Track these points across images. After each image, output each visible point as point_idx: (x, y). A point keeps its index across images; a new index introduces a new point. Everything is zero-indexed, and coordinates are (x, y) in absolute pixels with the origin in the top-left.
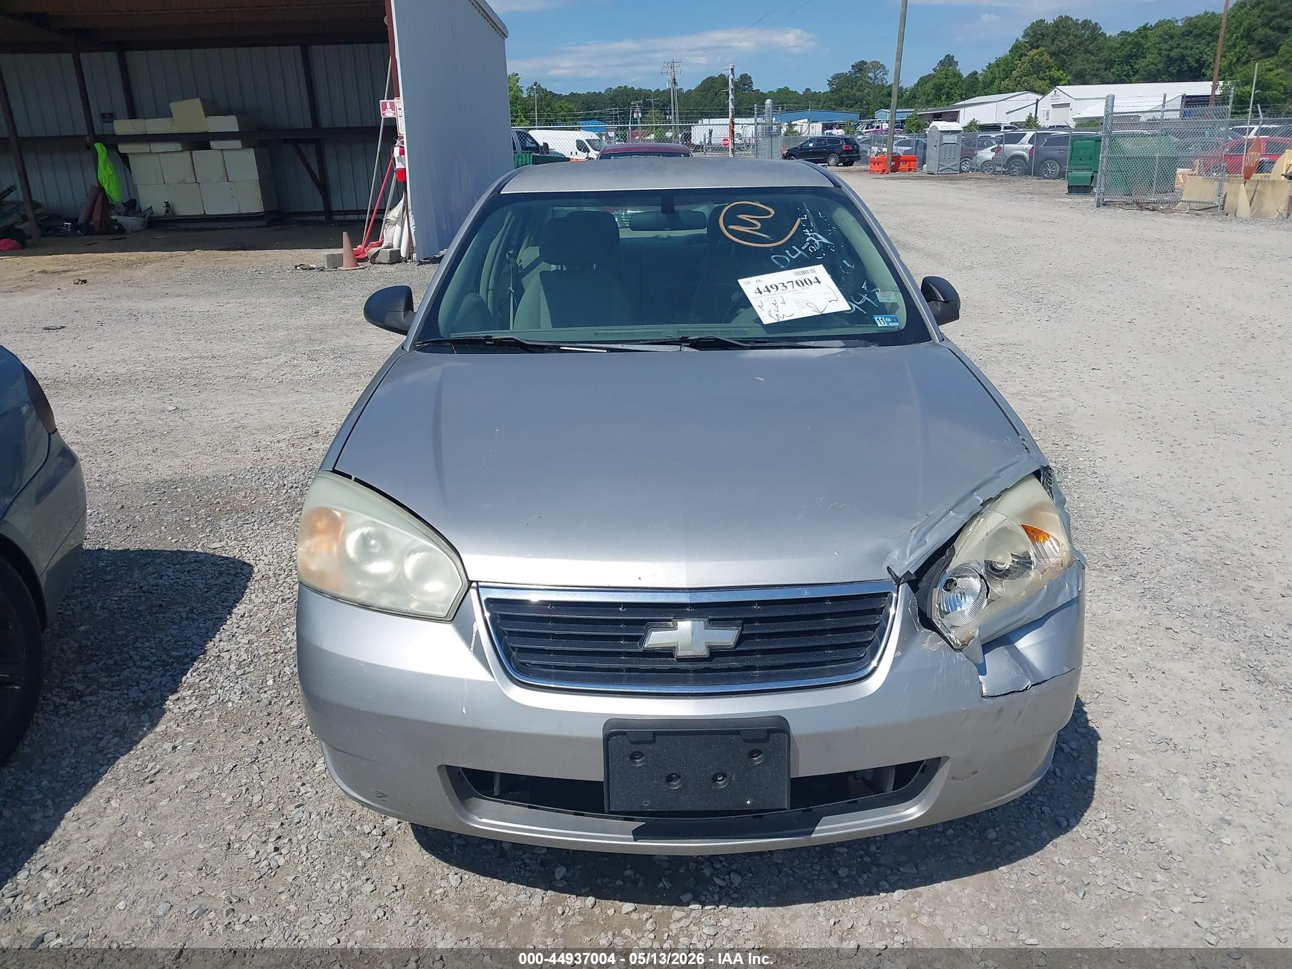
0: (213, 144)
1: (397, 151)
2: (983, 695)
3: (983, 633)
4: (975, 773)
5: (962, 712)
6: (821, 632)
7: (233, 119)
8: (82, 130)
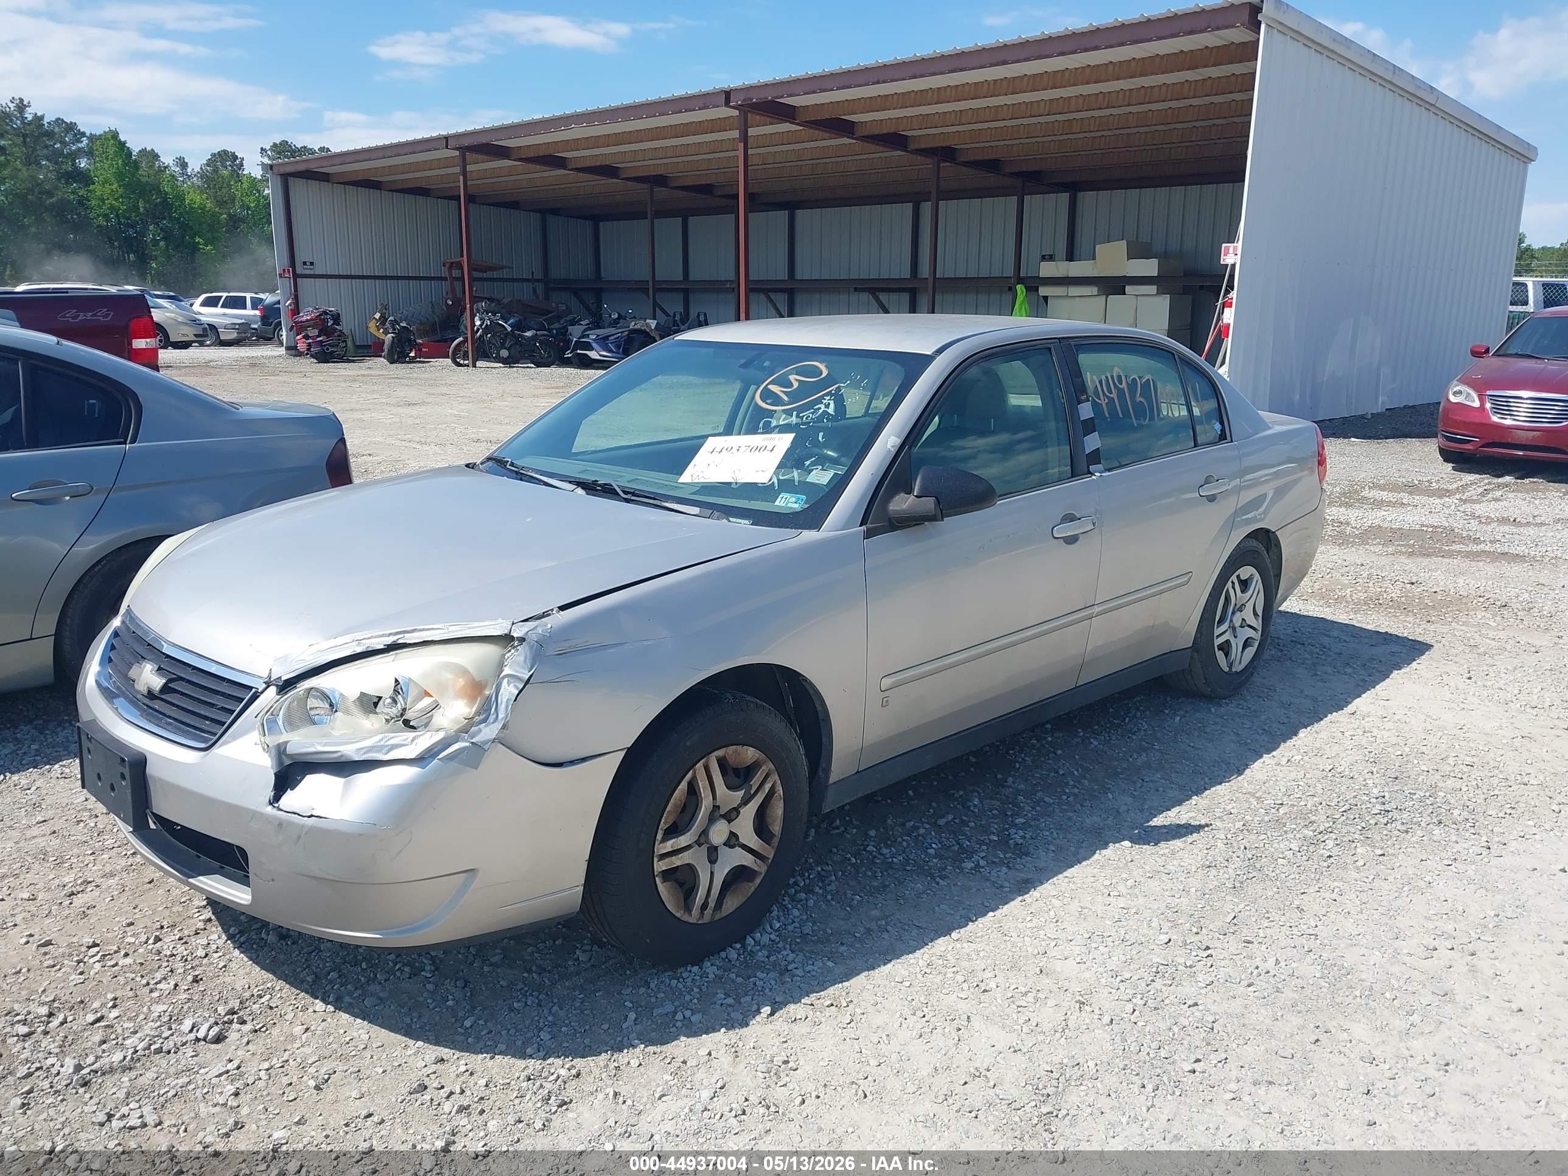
0: (1128, 289)
2: (271, 804)
3: (290, 750)
4: (273, 880)
5: (248, 810)
6: (212, 705)
7: (1154, 262)
8: (1009, 272)
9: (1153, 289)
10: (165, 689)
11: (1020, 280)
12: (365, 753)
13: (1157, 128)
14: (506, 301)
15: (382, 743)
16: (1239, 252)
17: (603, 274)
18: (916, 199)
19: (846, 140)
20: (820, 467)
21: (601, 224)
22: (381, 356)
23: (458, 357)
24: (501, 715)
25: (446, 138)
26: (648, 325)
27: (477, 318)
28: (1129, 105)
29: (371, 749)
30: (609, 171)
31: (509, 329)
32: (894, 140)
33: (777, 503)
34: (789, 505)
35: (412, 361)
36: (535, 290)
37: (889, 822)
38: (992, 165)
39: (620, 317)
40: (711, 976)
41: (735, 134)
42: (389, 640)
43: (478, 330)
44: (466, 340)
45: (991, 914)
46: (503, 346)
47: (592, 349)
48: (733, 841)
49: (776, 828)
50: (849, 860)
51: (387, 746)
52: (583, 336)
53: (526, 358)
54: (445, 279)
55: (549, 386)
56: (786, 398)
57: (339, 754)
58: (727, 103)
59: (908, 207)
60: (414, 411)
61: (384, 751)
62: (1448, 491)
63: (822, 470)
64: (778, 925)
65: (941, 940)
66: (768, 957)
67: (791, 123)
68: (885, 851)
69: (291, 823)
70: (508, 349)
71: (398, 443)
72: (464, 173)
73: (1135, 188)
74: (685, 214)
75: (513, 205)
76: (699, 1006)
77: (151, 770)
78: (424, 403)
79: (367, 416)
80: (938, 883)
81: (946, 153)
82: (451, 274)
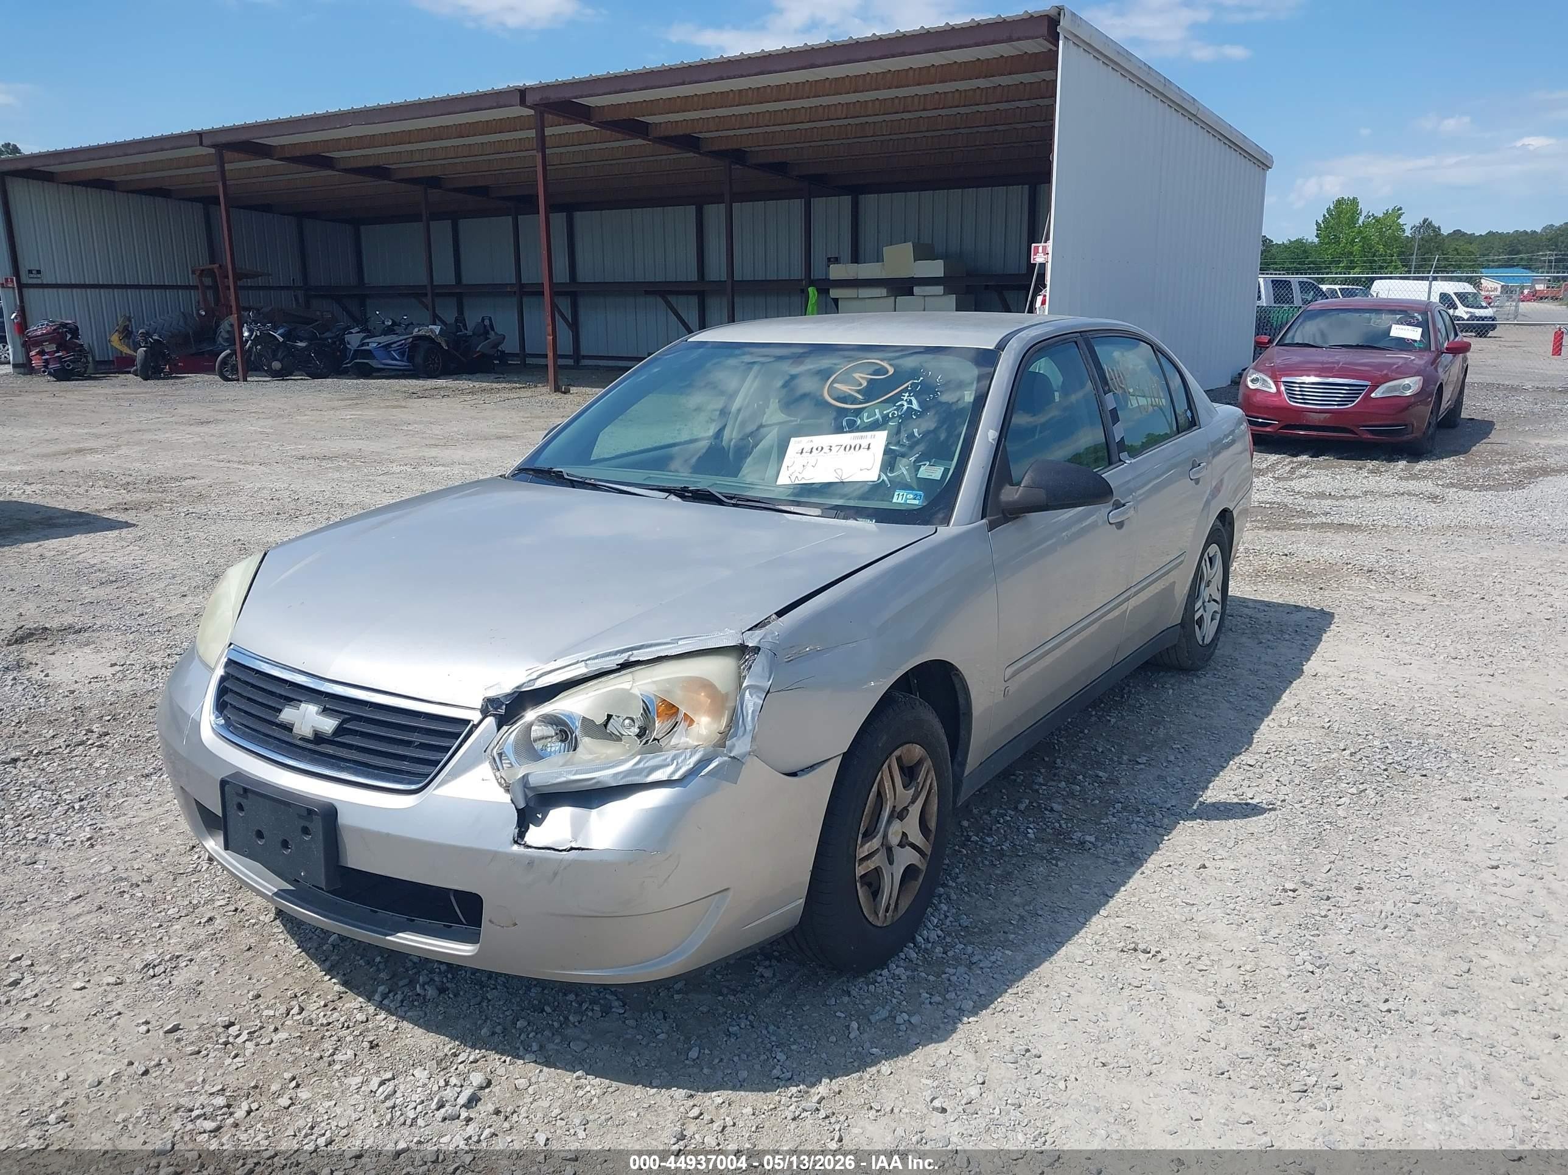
0: (916, 290)
1: (1039, 299)
2: (516, 842)
3: (533, 781)
4: (515, 924)
5: (489, 851)
6: (409, 743)
7: (940, 263)
8: (798, 273)
9: (940, 289)
10: (339, 731)
11: (812, 283)
12: (622, 779)
13: (944, 132)
14: (266, 310)
15: (641, 765)
16: (1050, 250)
17: (366, 281)
18: (699, 200)
19: (639, 142)
20: (928, 463)
21: (362, 228)
22: (129, 372)
23: (228, 373)
24: (749, 727)
25: (200, 134)
26: (432, 331)
27: (245, 329)
28: (924, 110)
29: (629, 773)
30: (379, 172)
31: (281, 339)
32: (688, 142)
33: (895, 500)
34: (908, 502)
35: (167, 377)
36: (296, 296)
37: (975, 811)
38: (780, 168)
39: (394, 323)
40: (904, 977)
41: (532, 133)
42: (621, 659)
43: (247, 341)
44: (234, 352)
45: (1123, 889)
46: (275, 359)
47: (374, 358)
48: (904, 842)
49: (932, 825)
50: (960, 852)
51: (647, 768)
52: (363, 345)
53: (300, 370)
54: (195, 287)
55: (341, 398)
56: (860, 397)
57: (594, 781)
58: (523, 102)
59: (692, 210)
60: (212, 429)
61: (645, 773)
62: (1260, 470)
63: (930, 465)
64: (936, 921)
65: (1094, 919)
66: (945, 953)
67: (586, 123)
68: (989, 840)
69: (546, 860)
70: (281, 361)
71: (216, 464)
72: (223, 172)
73: (915, 191)
74: (454, 217)
75: (267, 208)
76: (910, 1008)
77: (343, 819)
78: (217, 421)
79: (160, 436)
80: (1057, 865)
81: (737, 156)
82: (201, 281)
